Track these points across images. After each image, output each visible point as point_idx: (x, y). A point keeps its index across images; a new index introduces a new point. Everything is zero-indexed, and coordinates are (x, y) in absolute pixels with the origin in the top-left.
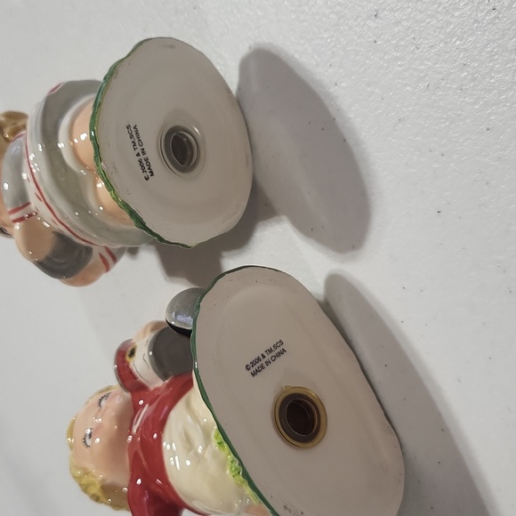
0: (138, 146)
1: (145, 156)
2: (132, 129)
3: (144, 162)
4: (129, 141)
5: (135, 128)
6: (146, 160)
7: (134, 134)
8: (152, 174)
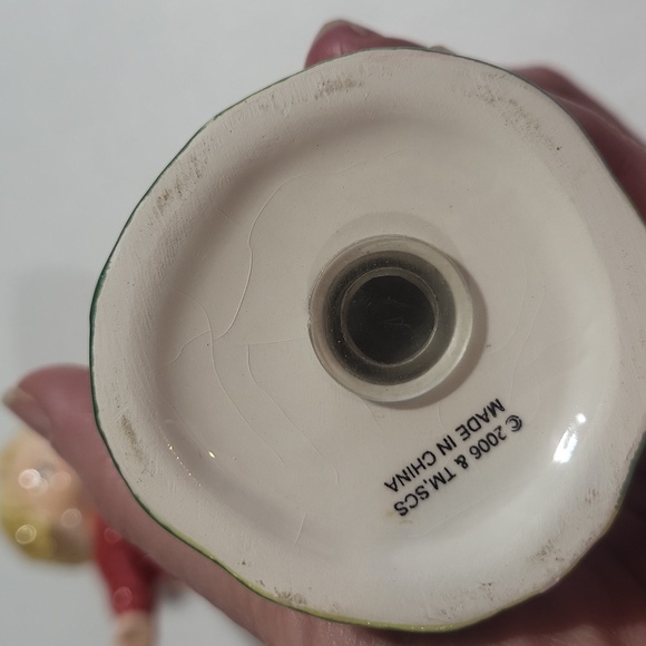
0: (438, 468)
1: (457, 438)
2: (400, 496)
3: (475, 439)
4: (438, 497)
5: (393, 486)
6: (466, 430)
7: (410, 487)
8: (495, 407)
